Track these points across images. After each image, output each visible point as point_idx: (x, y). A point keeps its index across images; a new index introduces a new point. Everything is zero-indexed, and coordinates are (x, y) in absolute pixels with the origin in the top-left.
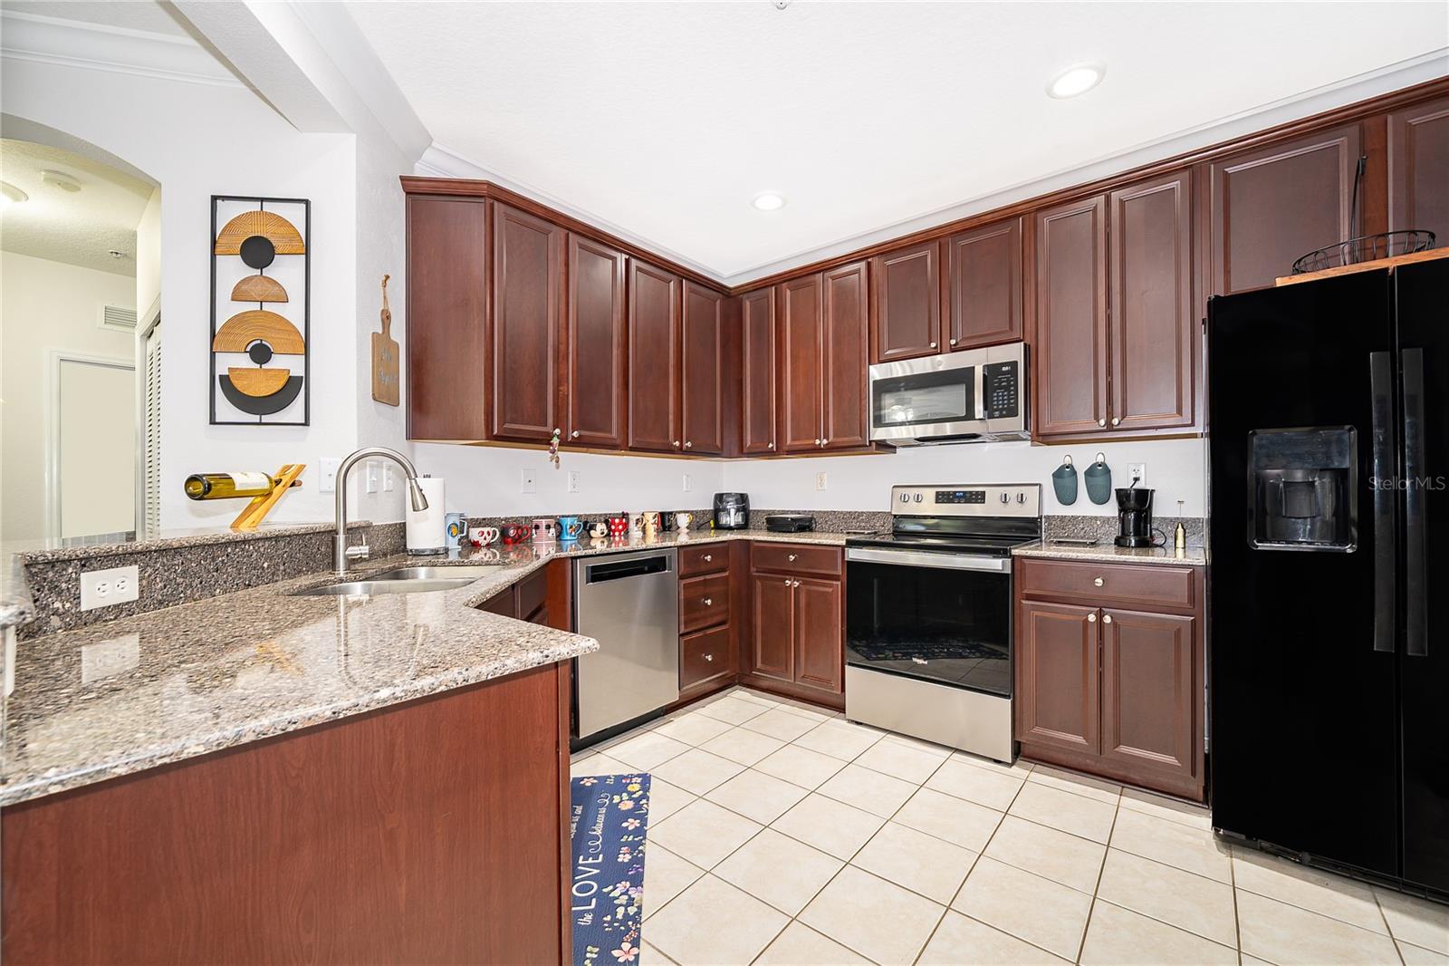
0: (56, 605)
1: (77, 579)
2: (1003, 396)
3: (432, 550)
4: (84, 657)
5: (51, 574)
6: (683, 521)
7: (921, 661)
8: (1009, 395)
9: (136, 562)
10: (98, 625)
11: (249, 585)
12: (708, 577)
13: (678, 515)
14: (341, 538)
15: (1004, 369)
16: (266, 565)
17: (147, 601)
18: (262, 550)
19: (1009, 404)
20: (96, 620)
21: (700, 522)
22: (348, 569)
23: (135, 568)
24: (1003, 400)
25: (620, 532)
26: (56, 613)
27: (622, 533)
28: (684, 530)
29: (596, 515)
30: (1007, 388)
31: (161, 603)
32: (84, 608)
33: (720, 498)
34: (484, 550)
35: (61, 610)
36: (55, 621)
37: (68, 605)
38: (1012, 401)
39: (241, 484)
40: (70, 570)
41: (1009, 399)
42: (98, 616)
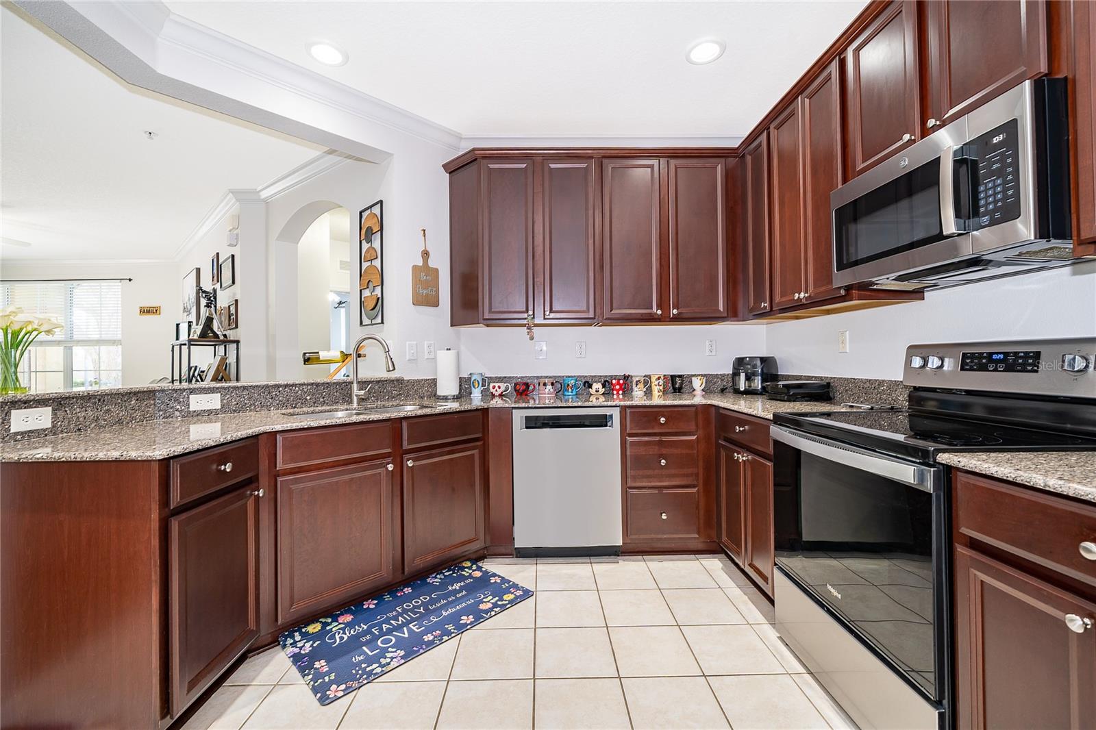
0: (178, 407)
1: (189, 398)
2: (995, 187)
3: (444, 396)
4: (191, 430)
5: (175, 395)
6: (698, 384)
7: (834, 592)
8: (1005, 183)
9: (220, 392)
10: (200, 417)
11: (295, 407)
12: (664, 438)
13: (694, 379)
14: (355, 386)
15: (995, 140)
16: (308, 398)
17: (224, 408)
18: (305, 390)
19: (1006, 197)
20: (197, 415)
21: (713, 384)
22: (359, 404)
23: (219, 394)
24: (995, 194)
25: (618, 391)
26: (177, 410)
27: (621, 392)
28: (699, 392)
29: (601, 376)
30: (1000, 173)
31: (234, 411)
32: (191, 409)
33: (740, 362)
34: (497, 399)
35: (180, 409)
36: (177, 413)
37: (183, 408)
38: (1010, 192)
39: (323, 357)
40: (184, 394)
41: (1004, 191)
42: (199, 414)
